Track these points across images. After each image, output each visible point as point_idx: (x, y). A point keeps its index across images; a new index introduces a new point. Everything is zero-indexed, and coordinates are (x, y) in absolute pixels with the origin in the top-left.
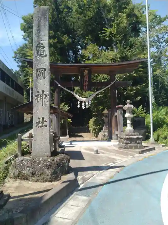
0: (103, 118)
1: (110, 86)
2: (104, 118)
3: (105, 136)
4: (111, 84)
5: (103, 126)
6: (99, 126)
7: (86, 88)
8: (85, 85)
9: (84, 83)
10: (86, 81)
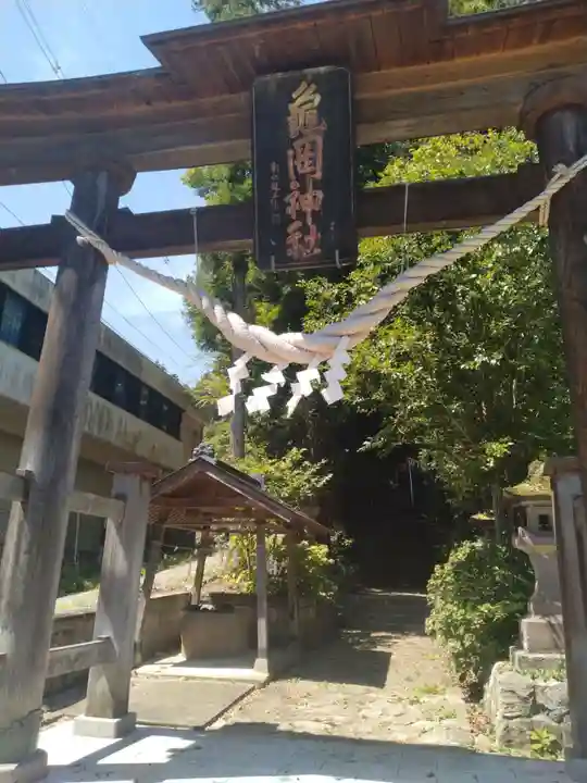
0: (516, 542)
1: (542, 200)
2: (524, 540)
3: (538, 709)
4: (554, 187)
5: (524, 613)
6: (485, 608)
7: (311, 239)
8: (301, 215)
9: (291, 199)
10: (301, 178)
